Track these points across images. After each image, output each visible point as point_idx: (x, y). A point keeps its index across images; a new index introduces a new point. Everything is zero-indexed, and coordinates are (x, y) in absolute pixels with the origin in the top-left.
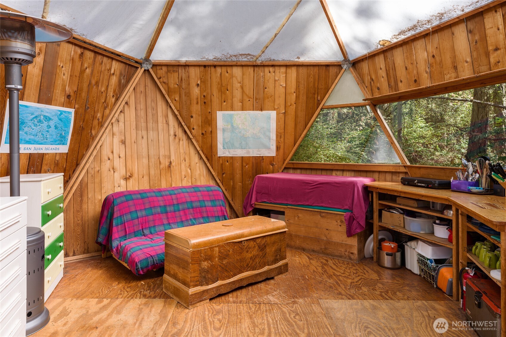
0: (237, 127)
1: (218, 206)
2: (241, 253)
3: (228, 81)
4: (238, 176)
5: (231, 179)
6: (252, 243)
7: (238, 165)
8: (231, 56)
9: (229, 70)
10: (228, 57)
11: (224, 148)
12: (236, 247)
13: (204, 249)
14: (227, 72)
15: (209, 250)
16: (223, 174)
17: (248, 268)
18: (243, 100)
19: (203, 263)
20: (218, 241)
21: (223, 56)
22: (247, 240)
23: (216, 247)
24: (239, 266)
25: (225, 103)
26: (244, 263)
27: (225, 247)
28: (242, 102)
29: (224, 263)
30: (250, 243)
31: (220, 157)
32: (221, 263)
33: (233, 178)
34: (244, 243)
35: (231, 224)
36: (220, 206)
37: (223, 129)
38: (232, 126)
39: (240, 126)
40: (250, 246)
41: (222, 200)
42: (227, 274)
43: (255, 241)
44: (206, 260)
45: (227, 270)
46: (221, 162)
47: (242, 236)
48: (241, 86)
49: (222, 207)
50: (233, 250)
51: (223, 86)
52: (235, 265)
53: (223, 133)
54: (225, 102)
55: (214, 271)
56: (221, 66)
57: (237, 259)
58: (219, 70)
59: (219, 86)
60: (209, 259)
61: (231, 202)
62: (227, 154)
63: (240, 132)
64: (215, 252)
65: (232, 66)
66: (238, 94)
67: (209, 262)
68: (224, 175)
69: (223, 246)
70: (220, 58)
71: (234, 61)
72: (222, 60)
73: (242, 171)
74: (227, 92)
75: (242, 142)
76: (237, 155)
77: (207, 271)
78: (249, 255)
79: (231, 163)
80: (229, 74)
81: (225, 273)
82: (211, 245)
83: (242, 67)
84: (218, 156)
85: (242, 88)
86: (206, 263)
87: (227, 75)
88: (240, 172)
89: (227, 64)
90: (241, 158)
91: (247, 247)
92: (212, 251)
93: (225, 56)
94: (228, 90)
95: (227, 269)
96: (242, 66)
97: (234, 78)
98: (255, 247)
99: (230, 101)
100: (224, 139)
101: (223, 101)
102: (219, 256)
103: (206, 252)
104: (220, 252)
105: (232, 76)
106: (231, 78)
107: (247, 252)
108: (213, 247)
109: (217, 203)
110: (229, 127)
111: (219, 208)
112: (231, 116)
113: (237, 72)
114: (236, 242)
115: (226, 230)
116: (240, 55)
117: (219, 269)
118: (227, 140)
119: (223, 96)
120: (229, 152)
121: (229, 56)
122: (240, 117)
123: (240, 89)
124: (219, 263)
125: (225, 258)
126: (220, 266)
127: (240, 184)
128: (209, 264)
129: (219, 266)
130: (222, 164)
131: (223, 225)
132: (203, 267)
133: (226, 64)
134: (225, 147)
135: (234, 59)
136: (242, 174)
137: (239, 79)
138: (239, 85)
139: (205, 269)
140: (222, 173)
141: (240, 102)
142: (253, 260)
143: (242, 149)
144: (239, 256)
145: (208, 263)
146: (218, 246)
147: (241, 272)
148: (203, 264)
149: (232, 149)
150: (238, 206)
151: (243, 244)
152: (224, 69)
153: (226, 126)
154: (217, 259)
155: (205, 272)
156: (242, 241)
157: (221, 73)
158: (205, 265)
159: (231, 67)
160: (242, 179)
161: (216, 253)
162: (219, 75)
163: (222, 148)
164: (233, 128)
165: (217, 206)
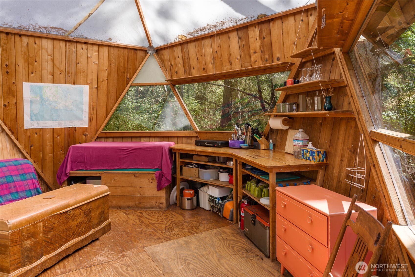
0: (47, 99)
1: (29, 179)
2: (67, 223)
3: (37, 53)
4: (48, 147)
5: (40, 151)
6: (77, 211)
7: (48, 136)
8: (40, 27)
9: (37, 41)
10: (37, 28)
11: (32, 120)
12: (61, 218)
13: (26, 228)
14: (35, 43)
15: (32, 227)
16: (31, 146)
17: (74, 235)
18: (53, 73)
19: (25, 242)
20: (42, 215)
21: (31, 25)
22: (72, 209)
23: (39, 222)
24: (65, 236)
25: (33, 75)
26: (70, 231)
27: (50, 221)
28: (53, 74)
29: (49, 236)
30: (75, 211)
31: (27, 129)
32: (46, 238)
33: (42, 149)
34: (70, 212)
35: (53, 196)
36: (31, 179)
37: (31, 101)
38: (42, 98)
39: (51, 98)
40: (76, 214)
41: (33, 173)
42: (52, 247)
43: (80, 209)
44: (28, 238)
45: (52, 243)
46: (28, 134)
47: (68, 206)
48: (51, 59)
49: (34, 180)
50: (59, 221)
51: (30, 57)
52: (61, 236)
53: (31, 105)
54: (32, 73)
55: (38, 247)
56: (28, 36)
57: (63, 230)
58: (25, 40)
59: (26, 56)
60: (32, 237)
61: (41, 174)
62: (36, 126)
63: (51, 105)
64: (38, 228)
65: (41, 37)
66: (48, 66)
67: (33, 239)
68: (32, 148)
69: (47, 220)
70: (27, 27)
71: (44, 33)
72: (29, 30)
73: (53, 142)
74: (36, 63)
75: (53, 115)
76: (47, 126)
77: (31, 250)
78: (75, 223)
79: (40, 135)
80: (37, 45)
81: (51, 246)
82: (34, 222)
83: (52, 40)
84: (25, 128)
85: (53, 61)
86: (28, 242)
87: (35, 46)
88: (51, 143)
89: (36, 35)
90: (52, 130)
91: (72, 216)
92: (35, 227)
93: (33, 26)
94: (36, 62)
95: (53, 242)
96: (53, 39)
97: (43, 50)
98: (80, 214)
99: (38, 73)
100: (32, 111)
101: (30, 72)
102: (44, 230)
103: (28, 230)
104: (44, 226)
105: (41, 48)
106: (39, 50)
107: (73, 220)
108: (37, 223)
109: (28, 176)
110: (38, 98)
111: (31, 181)
112: (41, 88)
113: (47, 44)
114: (62, 213)
115: (49, 203)
116: (51, 28)
117: (44, 244)
118: (35, 112)
119: (31, 67)
120: (38, 124)
121: (38, 27)
122: (50, 90)
123: (50, 62)
124: (43, 238)
125: (50, 232)
126: (45, 241)
127: (51, 155)
128: (33, 241)
129: (43, 242)
130: (30, 136)
131: (43, 199)
132: (25, 247)
133: (34, 35)
134: (34, 118)
135: (44, 31)
136: (53, 145)
137: (50, 52)
138: (49, 57)
139: (28, 248)
140: (30, 145)
141: (51, 75)
142: (79, 227)
143: (53, 120)
144: (64, 226)
145: (31, 241)
146: (42, 221)
147: (67, 241)
148: (25, 244)
149: (42, 121)
150: (48, 177)
151: (69, 214)
152: (31, 40)
153: (34, 98)
154: (41, 235)
155: (28, 251)
156: (68, 211)
157: (28, 43)
158: (28, 243)
159: (40, 39)
160: (53, 150)
161: (40, 229)
162: (25, 45)
163: (29, 120)
164: (43, 101)
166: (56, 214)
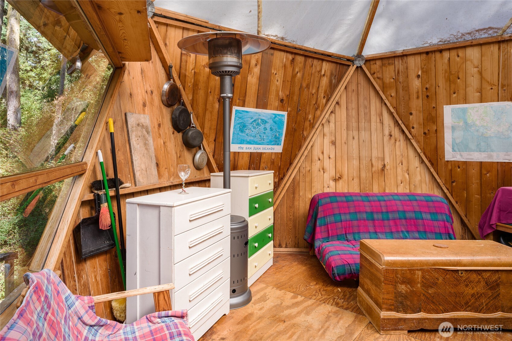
0: (472, 124)
2: (456, 285)
3: (460, 67)
4: (474, 186)
5: (464, 190)
6: (474, 276)
7: (474, 172)
8: (463, 35)
9: (461, 53)
10: (459, 37)
11: (454, 150)
12: (448, 276)
13: (402, 270)
14: (458, 56)
15: (408, 272)
16: (453, 182)
17: (468, 307)
18: (481, 89)
19: (400, 285)
20: (421, 263)
21: (452, 36)
22: (466, 271)
23: (417, 270)
24: (452, 301)
25: (455, 95)
26: (462, 299)
27: (431, 273)
28: (480, 91)
29: (430, 292)
30: (471, 275)
31: (448, 161)
32: (426, 292)
33: (466, 187)
34: (462, 273)
35: (446, 246)
37: (452, 127)
38: (466, 122)
39: (478, 123)
40: (472, 279)
41: (446, 214)
42: (434, 307)
43: (479, 275)
44: (403, 282)
45: (433, 302)
46: (450, 167)
47: (458, 264)
48: (478, 71)
49: (446, 223)
50: (444, 279)
51: (452, 74)
52: (446, 298)
53: (453, 132)
54: (454, 93)
55: (415, 299)
56: (449, 49)
57: (450, 292)
58: (446, 55)
59: (447, 74)
60: (408, 283)
61: (464, 218)
62: (458, 158)
63: (477, 131)
64: (416, 276)
65: (465, 47)
66: (474, 82)
67: (409, 286)
68: (454, 184)
69: (428, 271)
70: (448, 39)
71: (468, 40)
72: (451, 41)
73: (481, 180)
74: (459, 80)
75: (480, 144)
76: (472, 159)
77: (406, 297)
78: (469, 291)
79: (464, 169)
80: (461, 58)
81: (431, 305)
82: (411, 267)
83: (480, 47)
84: (446, 160)
85: (480, 73)
86: (403, 287)
87: (458, 59)
88: (478, 181)
89: (458, 46)
90: (479, 164)
91: (466, 279)
92: (412, 274)
93: (454, 36)
94: (459, 78)
95: (434, 300)
96: (481, 45)
97: (468, 63)
98: (479, 282)
99: (462, 92)
100: (454, 139)
101: (452, 92)
102: (423, 282)
103: (403, 273)
104: (423, 277)
105: (465, 60)
106: (463, 62)
107: (467, 286)
108: (414, 270)
109: (440, 217)
110: (461, 124)
112: (464, 111)
113: (473, 54)
114: (449, 270)
115: (435, 252)
116: (477, 31)
117: (423, 298)
118: (458, 141)
119: (453, 86)
120: (461, 155)
121: (461, 35)
122: (477, 111)
123: (477, 76)
124: (422, 291)
125: (431, 287)
126: (424, 295)
127: (478, 196)
128: (408, 288)
129: (422, 295)
130: (451, 170)
131: (433, 245)
132: (400, 290)
133: (456, 46)
134: (456, 149)
135: (468, 38)
136: (481, 184)
137: (476, 62)
138: (476, 70)
139: (403, 294)
140: (451, 180)
141: (478, 92)
142: (476, 299)
143: (480, 151)
144: (452, 288)
145: (406, 287)
146: (421, 270)
147: (455, 309)
148: (400, 287)
149: (466, 152)
150: (473, 224)
151: (460, 274)
152: (454, 53)
153: (456, 123)
154: (419, 285)
155: (403, 297)
156: (458, 270)
157: (449, 58)
158: (403, 288)
159: (464, 49)
160: (481, 191)
161: (418, 278)
162: (446, 61)
163: (451, 150)
164: (467, 126)
165: (439, 221)
166: (440, 269)
